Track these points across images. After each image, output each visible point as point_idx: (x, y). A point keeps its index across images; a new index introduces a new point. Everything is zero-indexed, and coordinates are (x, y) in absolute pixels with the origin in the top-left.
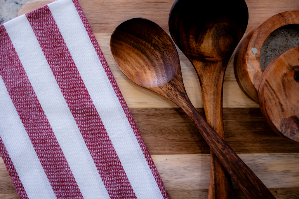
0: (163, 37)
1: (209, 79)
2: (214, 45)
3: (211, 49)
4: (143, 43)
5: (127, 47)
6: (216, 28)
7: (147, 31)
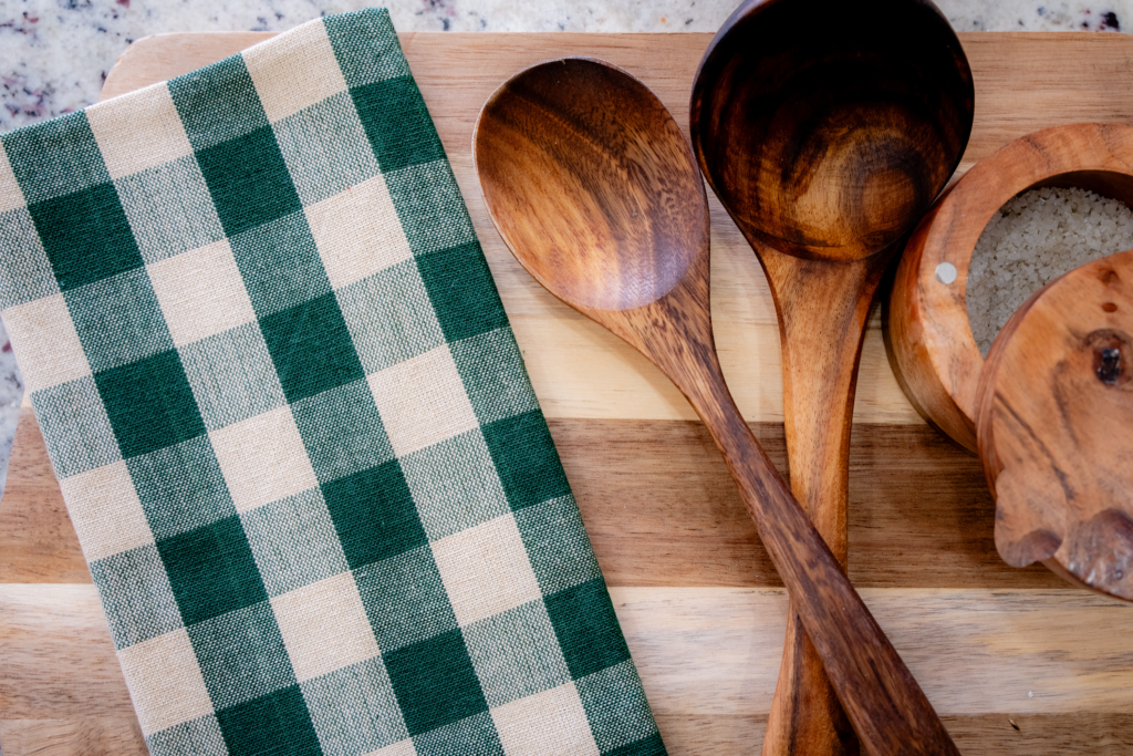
0: (665, 139)
1: (815, 321)
2: (846, 205)
3: (833, 217)
4: (592, 150)
5: (534, 156)
6: (859, 144)
7: (614, 112)
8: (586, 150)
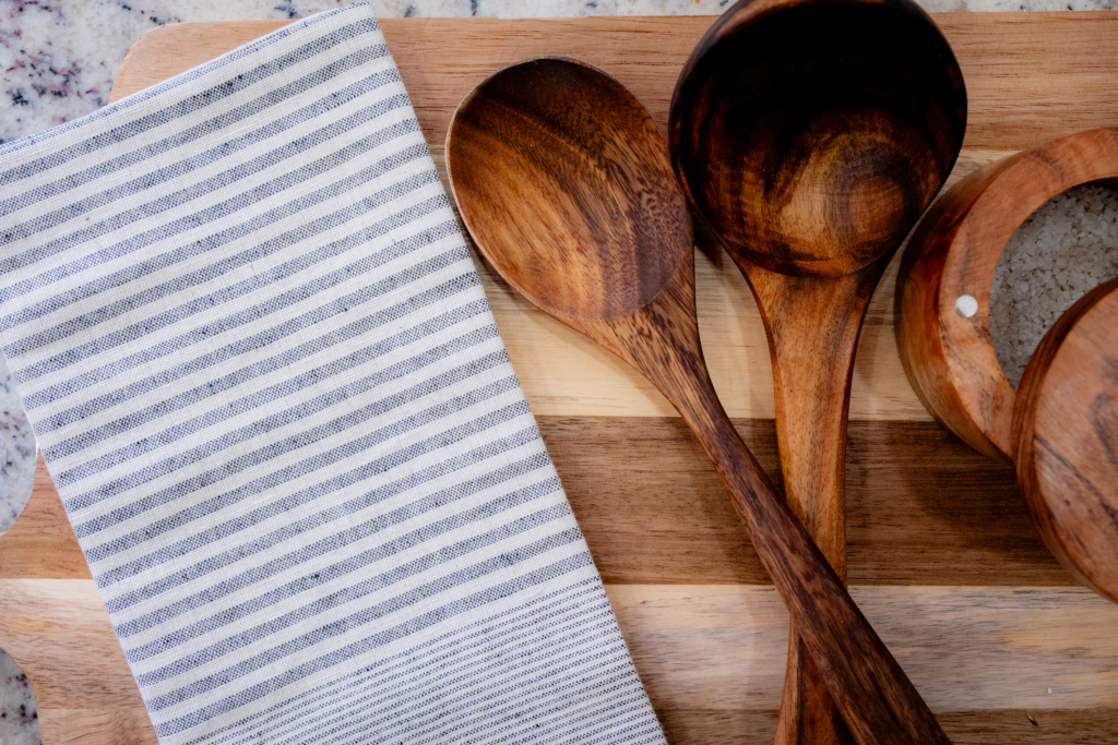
0: (643, 138)
1: (805, 339)
2: (831, 214)
3: (819, 227)
4: (569, 151)
5: (510, 161)
6: (843, 149)
7: (590, 112)
8: (562, 151)
